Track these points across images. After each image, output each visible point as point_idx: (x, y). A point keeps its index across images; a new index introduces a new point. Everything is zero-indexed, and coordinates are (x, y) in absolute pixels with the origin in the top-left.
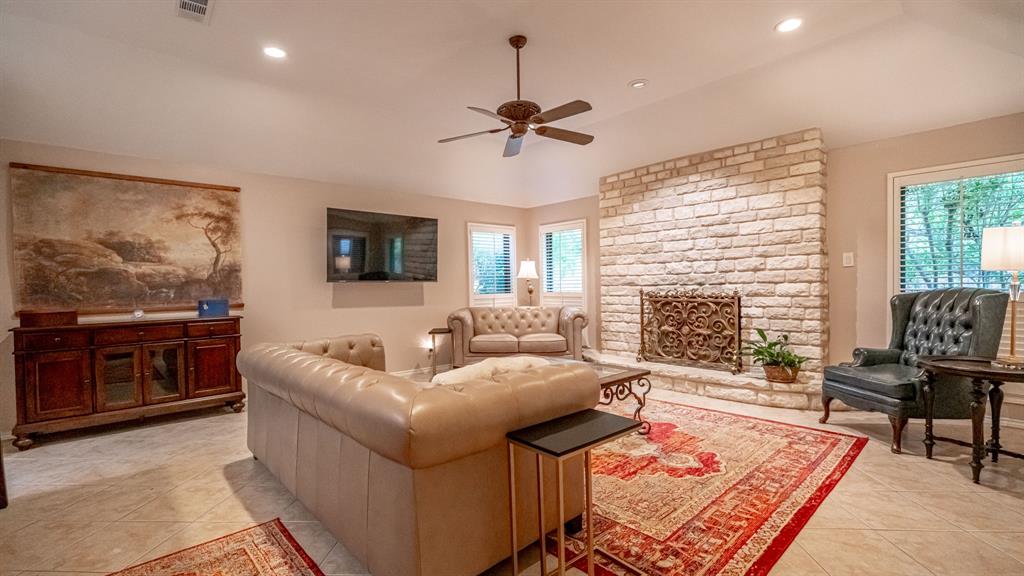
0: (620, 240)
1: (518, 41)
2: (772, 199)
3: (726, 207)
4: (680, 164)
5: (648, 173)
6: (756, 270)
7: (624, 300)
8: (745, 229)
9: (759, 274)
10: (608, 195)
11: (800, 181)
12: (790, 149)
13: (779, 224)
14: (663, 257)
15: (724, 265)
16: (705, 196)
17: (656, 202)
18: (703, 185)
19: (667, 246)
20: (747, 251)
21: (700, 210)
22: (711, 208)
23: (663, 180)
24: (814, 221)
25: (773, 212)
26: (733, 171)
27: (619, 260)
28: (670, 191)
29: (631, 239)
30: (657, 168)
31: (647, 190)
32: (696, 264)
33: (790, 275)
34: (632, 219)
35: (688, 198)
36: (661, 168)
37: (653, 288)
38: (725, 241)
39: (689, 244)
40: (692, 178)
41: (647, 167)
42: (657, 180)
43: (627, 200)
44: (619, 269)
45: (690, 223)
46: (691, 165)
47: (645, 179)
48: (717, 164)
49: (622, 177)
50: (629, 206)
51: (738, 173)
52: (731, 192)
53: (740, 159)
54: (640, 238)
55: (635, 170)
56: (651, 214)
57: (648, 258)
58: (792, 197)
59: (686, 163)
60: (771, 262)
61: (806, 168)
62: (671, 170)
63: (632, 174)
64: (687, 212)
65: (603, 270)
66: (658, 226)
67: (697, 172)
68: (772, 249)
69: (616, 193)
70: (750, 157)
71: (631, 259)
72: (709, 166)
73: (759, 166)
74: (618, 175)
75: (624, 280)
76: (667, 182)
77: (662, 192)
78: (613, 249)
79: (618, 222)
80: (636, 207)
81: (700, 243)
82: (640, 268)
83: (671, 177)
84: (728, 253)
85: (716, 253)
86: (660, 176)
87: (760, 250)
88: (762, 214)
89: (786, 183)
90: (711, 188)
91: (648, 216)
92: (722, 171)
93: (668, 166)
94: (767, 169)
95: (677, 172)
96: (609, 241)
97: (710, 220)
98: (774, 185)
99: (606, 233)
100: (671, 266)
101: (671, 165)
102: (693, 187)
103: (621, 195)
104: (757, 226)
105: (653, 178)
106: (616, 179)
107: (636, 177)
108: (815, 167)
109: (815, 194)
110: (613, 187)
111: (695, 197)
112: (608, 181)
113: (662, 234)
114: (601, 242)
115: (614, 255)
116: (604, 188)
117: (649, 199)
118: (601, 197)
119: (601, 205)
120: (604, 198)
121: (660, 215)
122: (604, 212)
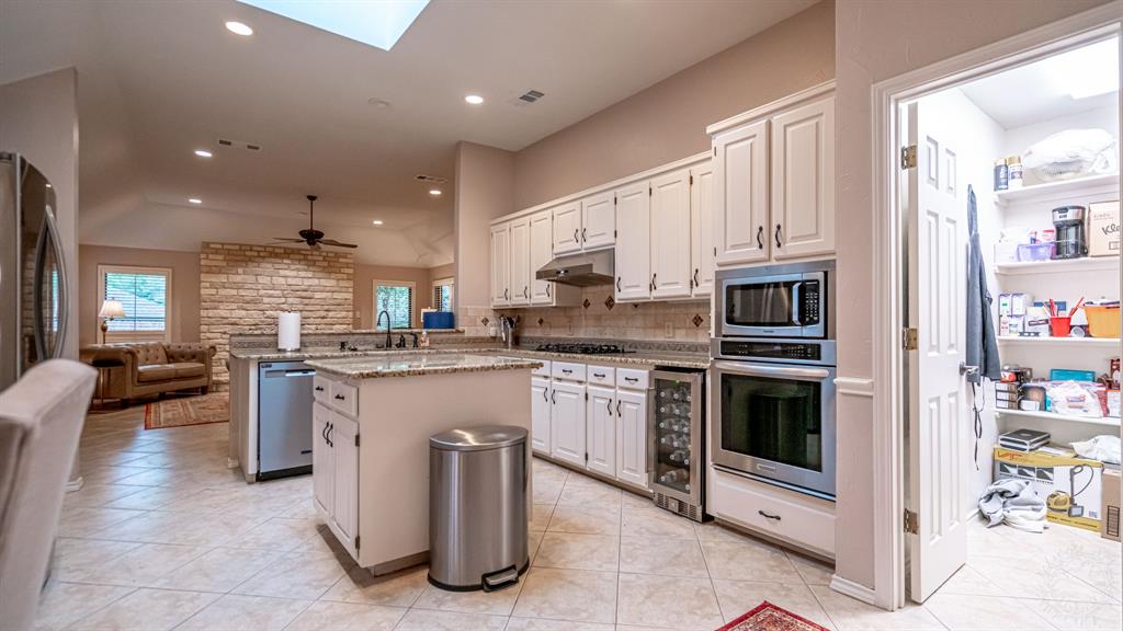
0: (223, 292)
1: (312, 198)
2: (333, 282)
3: (307, 282)
4: (277, 251)
5: (251, 250)
6: (323, 318)
8: (317, 295)
10: (211, 256)
11: (345, 277)
12: (341, 260)
13: (336, 295)
14: (263, 307)
16: (294, 273)
17: (259, 270)
18: (293, 267)
20: (319, 307)
21: (290, 281)
22: (298, 281)
23: (264, 257)
24: (350, 296)
25: (333, 289)
26: (311, 263)
27: (222, 306)
28: (269, 265)
29: (234, 292)
30: (259, 249)
31: (250, 260)
33: (340, 321)
34: (238, 278)
35: (282, 272)
36: (262, 249)
38: (306, 301)
39: (283, 300)
40: (285, 261)
41: (251, 246)
42: (259, 256)
43: (231, 264)
44: (223, 313)
45: (283, 287)
46: (285, 253)
47: (247, 253)
48: (302, 257)
49: (229, 247)
50: (235, 269)
51: (314, 265)
52: (310, 274)
53: (315, 258)
54: (242, 292)
55: (241, 245)
56: (254, 278)
57: (248, 306)
58: (342, 283)
59: (282, 251)
60: (331, 314)
61: (347, 271)
62: (270, 253)
63: (237, 247)
64: (282, 281)
65: (203, 313)
66: (260, 287)
67: (288, 258)
68: (331, 307)
69: (221, 257)
70: (321, 258)
71: (234, 306)
72: (297, 257)
73: (326, 264)
74: (223, 244)
75: (225, 321)
76: (267, 259)
77: (263, 265)
78: (216, 298)
79: (223, 278)
80: (240, 270)
81: (290, 300)
82: (244, 312)
83: (270, 257)
84: (308, 308)
85: (301, 307)
86: (262, 254)
87: (326, 307)
88: (328, 289)
89: (340, 276)
90: (298, 270)
91: (251, 279)
92: (305, 262)
93: (268, 249)
94: (329, 266)
95: (277, 256)
96: (213, 291)
97: (297, 288)
98: (333, 276)
99: (208, 285)
100: (268, 313)
101: (270, 249)
102: (286, 267)
103: (225, 260)
104: (324, 295)
105: (256, 254)
106: (220, 246)
107: (240, 250)
108: (351, 271)
109: (351, 283)
110: (216, 252)
111: (287, 273)
112: (212, 246)
113: (262, 292)
114: (203, 291)
115: (216, 302)
116: (206, 250)
117: (252, 268)
118: (203, 256)
119: (203, 262)
120: (207, 258)
121: (261, 280)
122: (204, 269)
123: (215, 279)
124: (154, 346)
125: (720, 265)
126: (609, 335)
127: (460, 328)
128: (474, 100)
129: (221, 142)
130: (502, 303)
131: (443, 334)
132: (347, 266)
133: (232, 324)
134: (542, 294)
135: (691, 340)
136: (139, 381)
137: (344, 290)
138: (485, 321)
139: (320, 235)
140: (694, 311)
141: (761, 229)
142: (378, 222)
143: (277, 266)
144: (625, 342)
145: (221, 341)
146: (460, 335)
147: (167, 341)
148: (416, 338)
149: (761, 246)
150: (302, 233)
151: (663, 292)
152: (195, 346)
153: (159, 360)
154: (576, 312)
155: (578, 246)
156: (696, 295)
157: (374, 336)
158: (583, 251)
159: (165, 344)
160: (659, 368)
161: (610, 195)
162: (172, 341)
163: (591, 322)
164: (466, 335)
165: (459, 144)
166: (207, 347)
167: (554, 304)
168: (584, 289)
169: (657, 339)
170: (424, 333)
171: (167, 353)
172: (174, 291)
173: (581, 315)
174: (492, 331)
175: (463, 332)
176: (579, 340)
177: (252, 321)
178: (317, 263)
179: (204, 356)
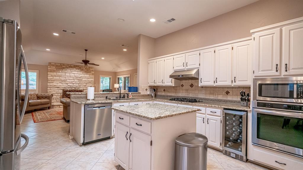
0: (55, 78)
1: (86, 50)
3: (80, 75)
4: (72, 66)
5: (64, 65)
6: (85, 86)
7: (55, 91)
8: (83, 79)
9: (86, 87)
10: (51, 67)
11: (92, 74)
12: (91, 69)
13: (89, 79)
14: (67, 82)
15: (80, 85)
16: (77, 73)
17: (66, 71)
19: (68, 80)
20: (84, 83)
21: (75, 75)
22: (78, 75)
23: (68, 68)
24: (93, 80)
25: (89, 77)
26: (82, 70)
27: (54, 82)
28: (69, 70)
29: (58, 78)
30: (66, 65)
31: (63, 68)
32: (74, 84)
34: (60, 74)
35: (73, 72)
36: (67, 65)
37: (64, 89)
38: (80, 81)
39: (73, 81)
40: (74, 69)
43: (58, 69)
44: (55, 84)
45: (73, 77)
46: (74, 66)
47: (63, 66)
48: (79, 68)
49: (56, 64)
50: (59, 71)
51: (83, 70)
52: (81, 73)
53: (83, 68)
54: (61, 78)
55: (61, 64)
56: (64, 74)
57: (63, 82)
58: (91, 76)
59: (73, 66)
60: (87, 85)
62: (70, 66)
63: (60, 64)
64: (73, 75)
65: (49, 84)
66: (66, 76)
67: (75, 68)
68: (88, 83)
69: (54, 67)
70: (85, 68)
71: (58, 82)
72: (78, 68)
73: (86, 70)
74: (55, 63)
75: (56, 87)
76: (69, 68)
77: (67, 70)
78: (53, 79)
79: (55, 74)
80: (60, 71)
81: (75, 81)
82: (61, 84)
83: (70, 67)
84: (80, 83)
85: (78, 83)
86: (67, 67)
87: (86, 83)
88: (86, 77)
89: (90, 73)
90: (78, 72)
92: (80, 69)
93: (69, 65)
95: (71, 67)
96: (52, 77)
97: (78, 77)
98: (88, 74)
99: (50, 75)
100: (69, 84)
101: (70, 65)
102: (74, 71)
103: (56, 68)
104: (85, 79)
105: (65, 66)
106: (54, 64)
107: (60, 65)
108: (93, 72)
109: (93, 76)
110: (53, 65)
111: (75, 72)
112: (52, 64)
113: (67, 78)
114: (48, 77)
115: (53, 81)
116: (50, 65)
117: (64, 71)
118: (49, 67)
119: (49, 69)
120: (50, 67)
121: (66, 74)
122: (50, 71)
123: (52, 74)
124: (33, 94)
125: (255, 77)
126: (191, 95)
127: (140, 92)
128: (153, 20)
129: (63, 31)
130: (153, 84)
131: (135, 94)
132: (92, 71)
133: (57, 88)
134: (169, 82)
135: (225, 98)
136: (29, 106)
137: (91, 78)
138: (146, 90)
139: (89, 61)
140: (227, 90)
141: (277, 65)
142: (103, 58)
143: (72, 70)
144: (198, 98)
145: (54, 93)
146: (140, 94)
147: (37, 93)
148: (128, 95)
149: (277, 71)
150: (83, 61)
151: (219, 83)
152: (46, 94)
153: (35, 99)
154: (178, 88)
155: (184, 68)
156: (234, 85)
157: (115, 95)
158: (186, 70)
159: (36, 93)
160: (225, 109)
161: (198, 52)
162: (38, 92)
163: (184, 91)
164: (141, 94)
165: (140, 35)
166: (50, 94)
167: (174, 86)
168: (182, 81)
169: (210, 98)
170: (130, 94)
171: (37, 96)
172: (39, 77)
173: (180, 89)
174: (148, 93)
175: (141, 93)
176: (180, 96)
177: (64, 87)
178: (84, 70)
179: (49, 97)
